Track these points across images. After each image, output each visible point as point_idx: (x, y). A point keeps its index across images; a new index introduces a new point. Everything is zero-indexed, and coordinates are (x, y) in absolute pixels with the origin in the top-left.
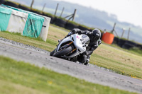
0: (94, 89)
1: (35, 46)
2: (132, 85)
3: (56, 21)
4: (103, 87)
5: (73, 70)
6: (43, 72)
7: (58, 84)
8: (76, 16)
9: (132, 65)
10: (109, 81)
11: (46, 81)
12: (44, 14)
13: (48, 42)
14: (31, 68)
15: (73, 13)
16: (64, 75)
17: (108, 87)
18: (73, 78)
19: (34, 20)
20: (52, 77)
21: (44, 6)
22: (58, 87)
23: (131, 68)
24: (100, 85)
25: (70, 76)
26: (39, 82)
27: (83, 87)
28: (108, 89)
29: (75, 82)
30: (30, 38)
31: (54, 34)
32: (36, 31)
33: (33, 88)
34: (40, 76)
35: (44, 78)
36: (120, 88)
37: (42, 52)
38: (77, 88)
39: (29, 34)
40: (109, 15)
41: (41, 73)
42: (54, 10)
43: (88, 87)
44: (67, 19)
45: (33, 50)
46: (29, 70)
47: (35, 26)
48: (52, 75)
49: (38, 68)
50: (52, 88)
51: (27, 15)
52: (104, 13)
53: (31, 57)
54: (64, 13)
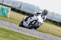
0: (30, 38)
1: (4, 20)
2: (46, 37)
3: (13, 9)
4: (34, 37)
5: (21, 30)
6: (8, 31)
7: (14, 36)
8: (22, 7)
9: (46, 28)
10: (36, 35)
11: (9, 35)
12: (8, 6)
13: (10, 18)
14: (3, 29)
15: (20, 6)
16: (17, 32)
17: (36, 37)
18: (21, 33)
19: (4, 9)
20: (12, 33)
21: (8, 3)
22: (14, 37)
23: (45, 29)
24: (32, 37)
25: (19, 33)
26: (6, 35)
27: (25, 37)
28: (36, 38)
29: (21, 35)
30: (2, 16)
31: (12, 15)
32: (5, 14)
33: (3, 38)
34: (7, 33)
35: (8, 33)
36: (41, 38)
37: (7, 23)
38: (22, 38)
39: (2, 14)
40: (36, 7)
41: (7, 32)
42: (12, 5)
43: (27, 38)
44: (18, 8)
45: (3, 21)
46: (2, 30)
47: (4, 11)
48: (12, 32)
49: (5, 29)
50: (12, 38)
51: (1, 6)
52: (34, 6)
53: (3, 25)
54: (17, 6)
